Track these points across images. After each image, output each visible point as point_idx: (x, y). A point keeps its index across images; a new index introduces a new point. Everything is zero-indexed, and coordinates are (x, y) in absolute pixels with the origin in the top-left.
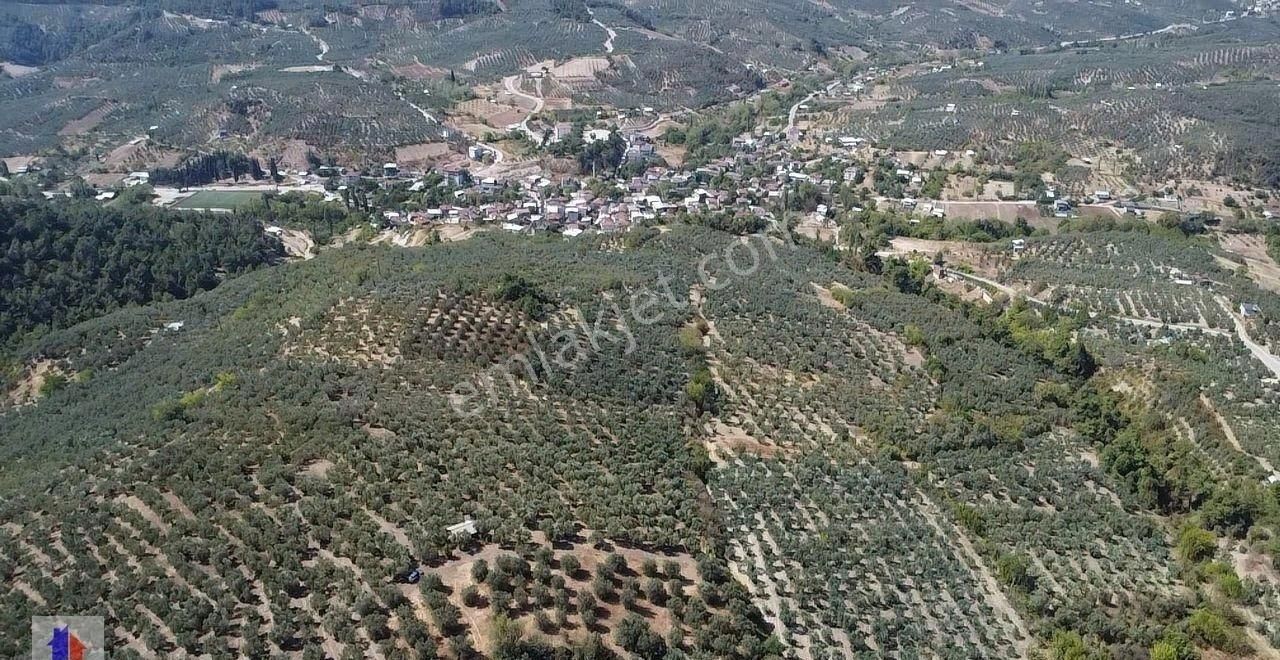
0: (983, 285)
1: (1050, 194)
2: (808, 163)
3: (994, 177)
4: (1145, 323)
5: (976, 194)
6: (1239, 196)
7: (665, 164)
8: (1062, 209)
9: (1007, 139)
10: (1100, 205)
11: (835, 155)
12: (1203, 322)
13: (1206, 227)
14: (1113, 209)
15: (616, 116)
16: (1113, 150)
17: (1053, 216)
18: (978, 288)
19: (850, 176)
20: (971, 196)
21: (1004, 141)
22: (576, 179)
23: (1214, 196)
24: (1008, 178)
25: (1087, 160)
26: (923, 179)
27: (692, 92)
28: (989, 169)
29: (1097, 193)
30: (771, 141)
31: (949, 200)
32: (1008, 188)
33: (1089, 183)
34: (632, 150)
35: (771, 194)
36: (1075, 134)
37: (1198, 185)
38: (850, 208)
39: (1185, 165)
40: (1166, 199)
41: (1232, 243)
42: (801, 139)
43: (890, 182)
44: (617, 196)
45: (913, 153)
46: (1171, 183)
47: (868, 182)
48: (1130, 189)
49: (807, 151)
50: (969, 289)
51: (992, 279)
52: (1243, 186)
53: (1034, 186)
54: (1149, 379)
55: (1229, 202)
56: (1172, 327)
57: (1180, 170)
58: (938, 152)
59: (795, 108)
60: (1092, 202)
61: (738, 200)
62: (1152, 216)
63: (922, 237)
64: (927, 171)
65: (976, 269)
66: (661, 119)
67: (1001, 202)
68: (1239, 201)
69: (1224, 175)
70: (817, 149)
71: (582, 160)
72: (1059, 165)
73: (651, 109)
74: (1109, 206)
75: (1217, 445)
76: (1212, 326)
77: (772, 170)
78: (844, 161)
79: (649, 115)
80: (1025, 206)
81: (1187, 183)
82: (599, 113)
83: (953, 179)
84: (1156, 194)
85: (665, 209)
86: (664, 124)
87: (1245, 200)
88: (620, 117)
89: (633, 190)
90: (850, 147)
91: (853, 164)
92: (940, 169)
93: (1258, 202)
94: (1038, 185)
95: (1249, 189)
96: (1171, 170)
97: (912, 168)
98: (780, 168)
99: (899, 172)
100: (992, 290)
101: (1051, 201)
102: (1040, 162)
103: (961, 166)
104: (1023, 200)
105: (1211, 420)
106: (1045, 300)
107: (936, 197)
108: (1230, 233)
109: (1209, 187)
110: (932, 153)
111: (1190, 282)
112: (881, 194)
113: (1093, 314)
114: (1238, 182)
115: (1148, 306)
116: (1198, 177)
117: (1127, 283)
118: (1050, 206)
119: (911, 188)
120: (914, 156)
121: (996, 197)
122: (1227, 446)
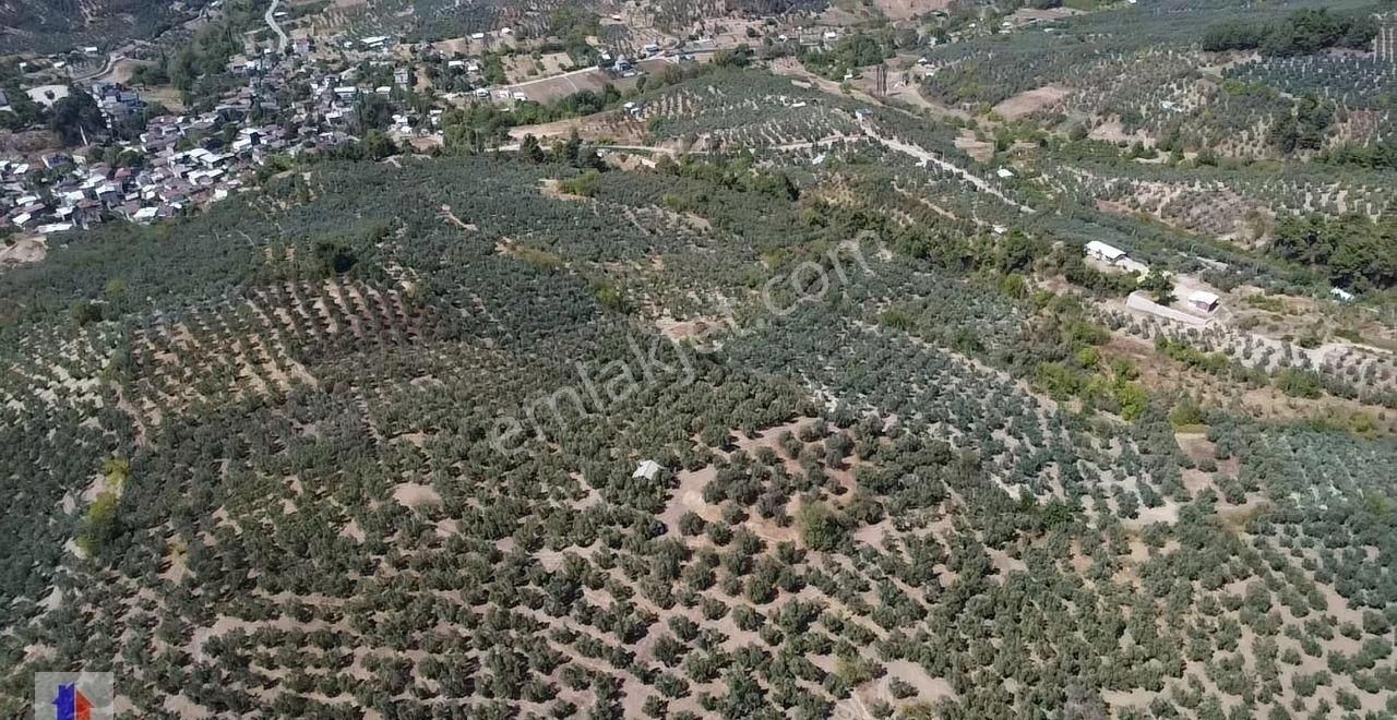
0: (635, 152)
1: (607, 57)
2: (343, 74)
3: (545, 50)
4: (798, 147)
5: (539, 71)
6: (756, 25)
7: (165, 112)
8: (626, 68)
9: (531, 10)
10: (653, 58)
11: (369, 59)
12: (838, 134)
13: (749, 58)
14: (663, 58)
15: (49, 66)
17: (623, 77)
18: (631, 155)
19: (401, 77)
20: (536, 74)
21: (528, 13)
22: (64, 154)
23: (737, 30)
24: (557, 49)
25: (617, 17)
26: (479, 65)
27: (129, 18)
28: (538, 43)
29: (646, 46)
30: (275, 59)
31: (518, 82)
32: (564, 58)
33: (632, 39)
34: (106, 104)
35: (328, 116)
37: (720, 24)
38: (428, 113)
39: (701, 7)
40: (701, 40)
41: (778, 67)
42: (313, 49)
43: (455, 79)
44: (138, 162)
45: (449, 41)
46: (697, 25)
47: (423, 82)
48: (668, 39)
49: (334, 61)
50: (624, 159)
51: (639, 144)
52: (754, 16)
53: (586, 52)
54: (844, 189)
55: (752, 34)
56: (820, 143)
57: (698, 11)
58: (474, 36)
59: (268, 17)
60: (645, 56)
61: (300, 131)
62: (702, 59)
63: (529, 123)
64: (476, 57)
65: (616, 139)
66: (113, 59)
67: (567, 74)
68: (757, 29)
69: (735, 9)
70: (343, 56)
71: (59, 128)
72: (594, 27)
73: (95, 49)
74: (660, 56)
75: (938, 221)
76: (847, 135)
77: (307, 91)
78: (382, 63)
79: (94, 55)
80: (590, 73)
81: (710, 23)
82: (23, 65)
83: (506, 60)
84: (692, 38)
85: (221, 162)
86: (121, 65)
87: (761, 29)
88: (57, 65)
89: (153, 150)
90: (377, 48)
91: (396, 66)
92: (488, 53)
93: (771, 28)
94: (587, 50)
95: (759, 19)
96: (691, 13)
97: (459, 56)
98: (315, 86)
99: (451, 64)
100: (648, 155)
101: (611, 63)
102: (575, 27)
103: (507, 46)
104: (585, 67)
105: (918, 203)
106: (703, 150)
107: (504, 82)
108: (768, 59)
109: (729, 22)
110: (469, 38)
111: (803, 104)
112: (448, 91)
113: (752, 151)
114: (748, 13)
115: (789, 132)
116: (716, 15)
117: (760, 117)
118: (614, 68)
119: (474, 77)
120: (453, 45)
121: (560, 70)
122: (945, 218)
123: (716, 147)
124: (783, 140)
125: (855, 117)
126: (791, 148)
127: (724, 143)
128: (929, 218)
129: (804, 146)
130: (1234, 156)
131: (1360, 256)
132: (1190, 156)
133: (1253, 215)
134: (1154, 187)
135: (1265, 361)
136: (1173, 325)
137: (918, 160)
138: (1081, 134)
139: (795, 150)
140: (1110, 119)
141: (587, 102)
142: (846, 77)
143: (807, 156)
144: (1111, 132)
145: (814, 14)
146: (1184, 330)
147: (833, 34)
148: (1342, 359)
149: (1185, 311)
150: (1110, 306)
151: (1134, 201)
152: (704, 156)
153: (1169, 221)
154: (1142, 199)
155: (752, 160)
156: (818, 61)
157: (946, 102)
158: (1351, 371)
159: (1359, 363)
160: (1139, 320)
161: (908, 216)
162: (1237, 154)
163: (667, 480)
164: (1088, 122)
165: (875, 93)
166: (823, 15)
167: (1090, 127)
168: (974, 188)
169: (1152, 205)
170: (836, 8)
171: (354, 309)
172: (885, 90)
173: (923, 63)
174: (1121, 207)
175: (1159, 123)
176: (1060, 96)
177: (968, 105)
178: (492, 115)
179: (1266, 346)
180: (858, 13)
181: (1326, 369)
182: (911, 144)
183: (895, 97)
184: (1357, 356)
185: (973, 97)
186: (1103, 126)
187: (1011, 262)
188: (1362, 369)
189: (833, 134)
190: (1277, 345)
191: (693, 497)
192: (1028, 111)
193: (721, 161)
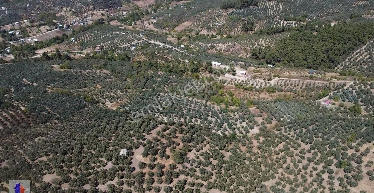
0: (78, 53)
1: (61, 25)
3: (40, 25)
4: (126, 45)
5: (40, 32)
6: (103, 12)
8: (67, 28)
9: (33, 14)
10: (75, 24)
12: (136, 41)
13: (103, 22)
14: (79, 24)
16: (64, 9)
17: (67, 31)
20: (39, 33)
21: (32, 15)
23: (98, 14)
24: (44, 25)
25: (61, 13)
26: (19, 32)
28: (37, 23)
29: (72, 21)
31: (34, 36)
32: (47, 27)
33: (67, 19)
36: (51, 7)
37: (93, 13)
38: (5, 49)
39: (86, 8)
40: (88, 18)
41: (112, 23)
43: (12, 37)
45: (7, 25)
46: (86, 13)
48: (78, 19)
50: (75, 55)
51: (78, 50)
52: (102, 10)
53: (54, 25)
54: (142, 56)
55: (103, 15)
56: (132, 44)
57: (85, 10)
58: (15, 23)
60: (72, 24)
62: (90, 23)
63: (41, 48)
64: (18, 29)
65: (71, 50)
67: (49, 32)
68: (104, 13)
69: (96, 8)
72: (54, 17)
74: (77, 24)
75: (170, 61)
76: (139, 41)
80: (57, 31)
81: (89, 13)
83: (28, 29)
84: (85, 18)
92: (22, 28)
93: (108, 13)
94: (54, 24)
95: (104, 10)
96: (83, 10)
97: (12, 30)
99: (9, 32)
100: (82, 53)
102: (49, 18)
103: (27, 25)
104: (55, 29)
105: (164, 57)
106: (99, 50)
107: (29, 36)
108: (109, 21)
109: (95, 12)
110: (14, 24)
111: (124, 33)
112: (11, 41)
113: (113, 48)
114: (100, 9)
115: (123, 42)
116: (91, 10)
117: (113, 38)
118: (63, 28)
119: (19, 36)
120: (9, 27)
121: (47, 31)
122: (172, 60)
123: (102, 48)
124: (121, 44)
125: (140, 35)
126: (124, 46)
127: (105, 47)
128: (167, 61)
129: (128, 45)
130: (235, 35)
131: (272, 56)
132: (225, 36)
133: (245, 49)
134: (220, 45)
135: (261, 86)
136: (238, 80)
137: (160, 45)
138: (198, 33)
139: (125, 47)
140: (204, 29)
141: (58, 39)
142: (132, 24)
143: (129, 48)
144: (204, 32)
145: (119, 8)
146: (240, 81)
147: (126, 13)
148: (278, 82)
149: (239, 76)
150: (221, 78)
151: (216, 49)
152: (99, 52)
153: (225, 53)
154: (218, 48)
155: (114, 51)
156: (124, 21)
157: (162, 29)
158: (281, 85)
159: (282, 82)
160: (229, 80)
161: (162, 61)
162: (235, 34)
163: (130, 154)
164: (199, 30)
165: (142, 28)
166: (121, 8)
167: (199, 31)
168: (177, 51)
169: (221, 50)
170: (124, 6)
171: (7, 119)
172: (144, 27)
173: (152, 19)
174: (213, 51)
175: (216, 28)
176: (190, 24)
177: (167, 29)
178: (29, 47)
179: (260, 82)
180: (131, 6)
181: (275, 85)
182: (157, 41)
183: (147, 28)
184: (281, 81)
185: (168, 26)
186: (202, 31)
187: (194, 70)
188: (283, 84)
189: (135, 41)
190: (263, 81)
191: (139, 157)
192: (184, 29)
193: (105, 52)
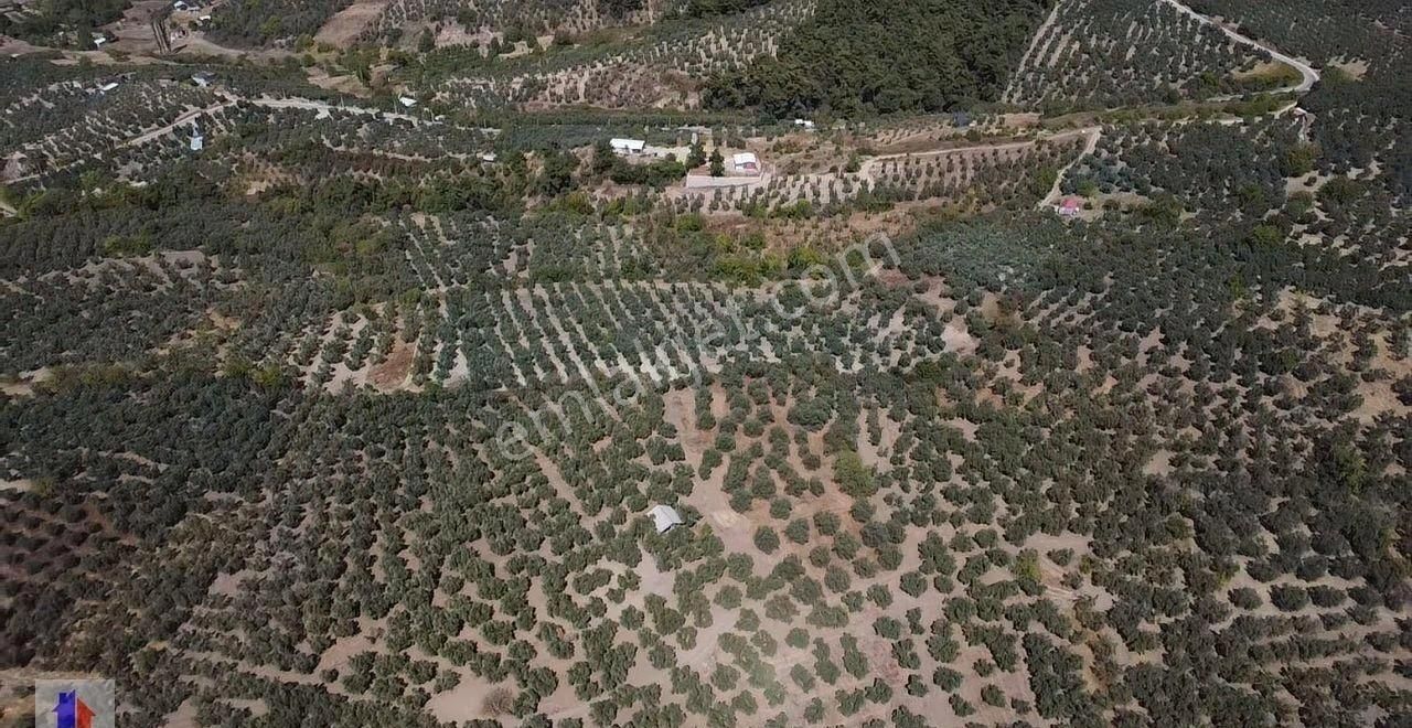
4: (154, 136)
12: (193, 108)
54: (267, 165)
56: (180, 124)
76: (204, 106)
105: (373, 157)
106: (25, 175)
111: (114, 85)
113: (98, 156)
117: (72, 113)
122: (416, 162)
125: (195, 84)
126: (147, 138)
127: (52, 159)
128: (396, 168)
130: (579, 31)
132: (545, 41)
133: (668, 80)
134: (561, 75)
135: (833, 195)
136: (739, 191)
137: (315, 112)
138: (427, 44)
140: (446, 23)
142: (97, 42)
143: (176, 144)
144: (452, 35)
146: (751, 192)
148: (883, 172)
149: (739, 175)
150: (673, 193)
151: (553, 94)
152: (34, 183)
153: (597, 103)
154: (560, 90)
155: (108, 168)
156: (38, 31)
157: (255, 44)
158: (896, 178)
159: (895, 170)
160: (709, 196)
161: (370, 173)
162: (581, 27)
164: (427, 30)
165: (157, 52)
167: (432, 35)
169: (573, 93)
173: (183, 8)
174: (544, 102)
175: (495, 16)
176: (378, 11)
177: (283, 41)
179: (822, 183)
181: (879, 184)
182: (288, 97)
184: (890, 166)
185: (283, 33)
186: (444, 32)
188: (902, 174)
189: (185, 110)
190: (831, 177)
191: (725, 517)
192: (358, 32)
193: (68, 181)
